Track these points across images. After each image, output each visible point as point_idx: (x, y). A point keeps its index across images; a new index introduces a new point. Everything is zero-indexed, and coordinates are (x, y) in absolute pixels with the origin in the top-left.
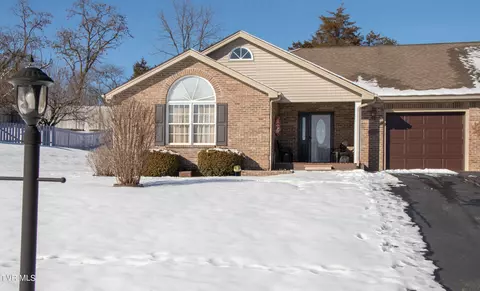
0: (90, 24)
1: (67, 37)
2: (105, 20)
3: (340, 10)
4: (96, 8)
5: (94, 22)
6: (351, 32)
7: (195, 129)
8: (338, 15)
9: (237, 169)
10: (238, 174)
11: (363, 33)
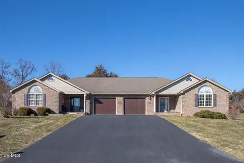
0: (23, 67)
1: (16, 71)
2: (28, 66)
3: (101, 65)
4: (25, 62)
5: (24, 67)
6: (104, 72)
7: (37, 101)
8: (101, 67)
9: (47, 113)
10: (48, 115)
11: (108, 72)
